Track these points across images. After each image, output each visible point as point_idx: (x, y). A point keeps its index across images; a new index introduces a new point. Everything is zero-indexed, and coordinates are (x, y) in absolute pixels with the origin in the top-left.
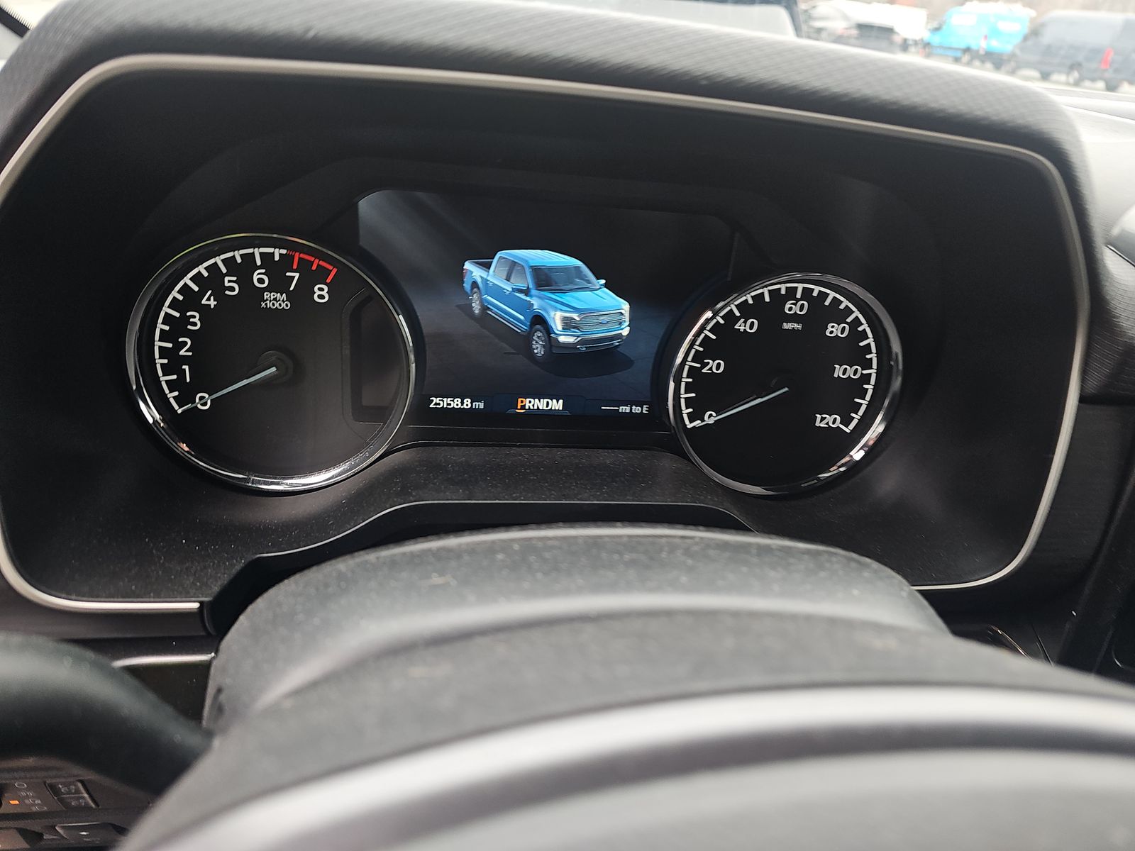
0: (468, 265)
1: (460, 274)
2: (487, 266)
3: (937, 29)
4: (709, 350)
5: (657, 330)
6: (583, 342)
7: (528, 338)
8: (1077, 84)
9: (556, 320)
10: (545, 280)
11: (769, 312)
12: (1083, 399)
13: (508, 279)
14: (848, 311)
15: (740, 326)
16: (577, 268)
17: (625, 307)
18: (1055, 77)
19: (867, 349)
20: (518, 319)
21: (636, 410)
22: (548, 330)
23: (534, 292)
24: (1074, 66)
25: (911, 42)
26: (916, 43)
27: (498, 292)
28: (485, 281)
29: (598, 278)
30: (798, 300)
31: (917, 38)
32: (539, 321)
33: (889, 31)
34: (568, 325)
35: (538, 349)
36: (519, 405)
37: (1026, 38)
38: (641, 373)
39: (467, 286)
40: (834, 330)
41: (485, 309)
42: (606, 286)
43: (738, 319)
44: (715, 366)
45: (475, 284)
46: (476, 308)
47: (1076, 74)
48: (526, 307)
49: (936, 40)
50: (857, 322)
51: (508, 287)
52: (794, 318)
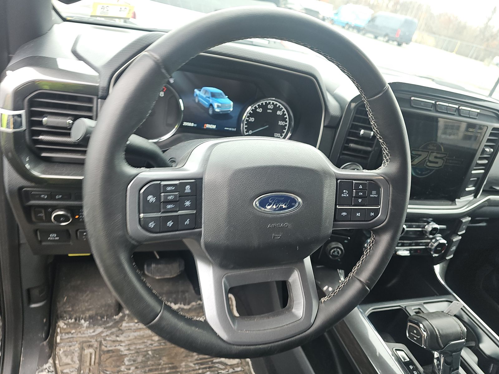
0: (196, 90)
1: (193, 92)
2: (200, 91)
3: (337, 14)
4: (251, 115)
5: (239, 110)
6: (221, 111)
7: (208, 109)
8: (387, 41)
9: (215, 105)
10: (213, 95)
11: (264, 107)
12: (324, 126)
13: (205, 94)
14: (282, 109)
15: (258, 110)
16: (221, 93)
17: (232, 103)
18: (379, 38)
19: (286, 118)
20: (206, 104)
21: (233, 129)
22: (213, 108)
23: (211, 98)
24: (386, 35)
25: (326, 18)
26: (328, 18)
27: (202, 97)
28: (199, 94)
29: (226, 95)
30: (271, 105)
31: (328, 17)
32: (211, 105)
33: (318, 13)
34: (218, 107)
35: (211, 112)
36: (205, 126)
37: (369, 22)
38: (234, 121)
39: (195, 95)
40: (279, 113)
41: (199, 101)
42: (228, 98)
43: (257, 108)
44: (252, 120)
45: (197, 95)
46: (197, 101)
47: (386, 38)
48: (208, 101)
49: (335, 18)
50: (284, 111)
51: (204, 96)
52: (270, 109)
